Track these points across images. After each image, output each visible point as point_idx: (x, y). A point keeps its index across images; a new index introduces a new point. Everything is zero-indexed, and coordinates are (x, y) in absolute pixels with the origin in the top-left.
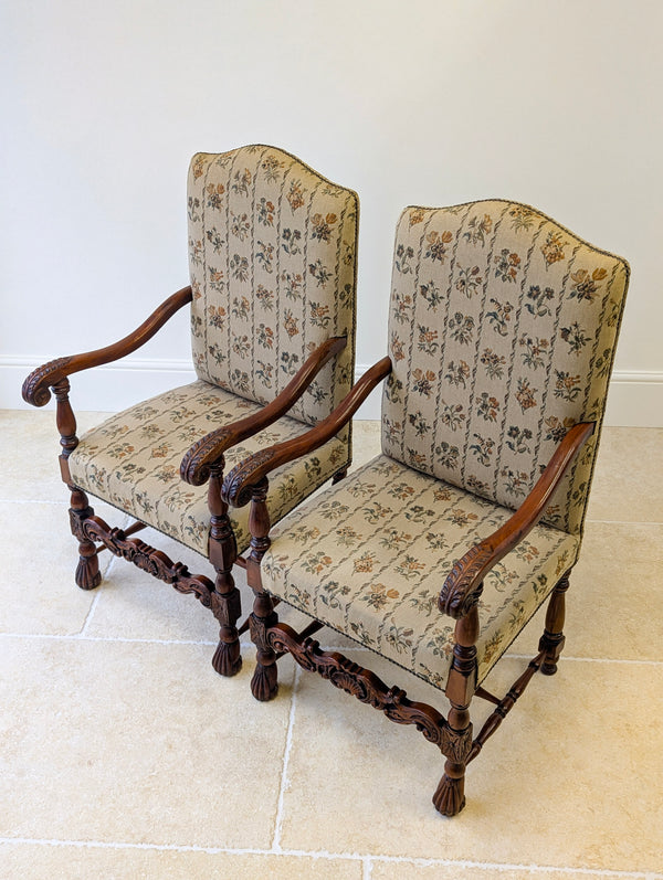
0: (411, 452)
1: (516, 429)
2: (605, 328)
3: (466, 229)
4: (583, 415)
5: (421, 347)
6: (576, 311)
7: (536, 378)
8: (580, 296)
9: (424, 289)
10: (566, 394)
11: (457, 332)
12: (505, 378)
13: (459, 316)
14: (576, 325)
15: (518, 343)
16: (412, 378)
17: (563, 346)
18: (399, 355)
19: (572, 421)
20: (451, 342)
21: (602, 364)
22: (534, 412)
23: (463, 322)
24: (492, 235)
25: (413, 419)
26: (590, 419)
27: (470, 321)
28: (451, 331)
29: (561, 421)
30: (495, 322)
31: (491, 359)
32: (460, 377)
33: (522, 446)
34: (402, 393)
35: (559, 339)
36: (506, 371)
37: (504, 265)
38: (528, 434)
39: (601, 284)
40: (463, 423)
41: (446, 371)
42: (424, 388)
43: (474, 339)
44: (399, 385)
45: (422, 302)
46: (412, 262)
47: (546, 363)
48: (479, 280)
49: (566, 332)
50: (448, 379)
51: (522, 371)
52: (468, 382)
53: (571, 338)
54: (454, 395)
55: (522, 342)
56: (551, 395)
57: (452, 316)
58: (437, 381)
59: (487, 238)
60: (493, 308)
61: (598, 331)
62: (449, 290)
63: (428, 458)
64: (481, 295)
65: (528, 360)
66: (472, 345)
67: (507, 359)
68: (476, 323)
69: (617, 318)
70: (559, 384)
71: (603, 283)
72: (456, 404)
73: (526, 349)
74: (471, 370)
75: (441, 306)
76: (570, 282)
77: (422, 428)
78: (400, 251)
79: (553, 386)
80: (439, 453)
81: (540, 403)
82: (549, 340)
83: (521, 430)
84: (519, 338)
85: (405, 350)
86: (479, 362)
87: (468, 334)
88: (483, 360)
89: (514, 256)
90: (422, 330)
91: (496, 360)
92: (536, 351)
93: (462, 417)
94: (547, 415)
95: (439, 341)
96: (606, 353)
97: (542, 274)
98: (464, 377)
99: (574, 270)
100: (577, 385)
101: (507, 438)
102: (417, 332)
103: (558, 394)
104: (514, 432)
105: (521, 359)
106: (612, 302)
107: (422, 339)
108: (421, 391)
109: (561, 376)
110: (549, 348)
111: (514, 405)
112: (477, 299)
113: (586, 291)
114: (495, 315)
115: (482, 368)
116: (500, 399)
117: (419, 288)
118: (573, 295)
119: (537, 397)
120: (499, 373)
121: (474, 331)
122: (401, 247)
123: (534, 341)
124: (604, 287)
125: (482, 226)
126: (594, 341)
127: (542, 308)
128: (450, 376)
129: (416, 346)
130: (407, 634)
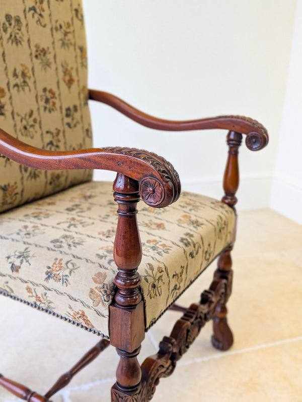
11: (11, 36)
12: (53, 66)
15: (54, 31)
23: (13, 22)
31: (41, 53)
32: (25, 82)
36: (52, 60)
40: (37, 126)
41: (13, 81)
43: (25, 38)
50: (16, 88)
52: (30, 82)
58: (8, 95)
63: (19, 184)
65: (63, 44)
66: (25, 44)
67: (51, 50)
72: (28, 111)
74: (30, 69)
83: (72, 107)
86: (34, 59)
87: (20, 35)
91: (44, 52)
92: (66, 34)
98: (27, 80)
105: (58, 44)
114: (33, 9)
121: (23, 29)
123: (63, 26)
128: (16, 85)
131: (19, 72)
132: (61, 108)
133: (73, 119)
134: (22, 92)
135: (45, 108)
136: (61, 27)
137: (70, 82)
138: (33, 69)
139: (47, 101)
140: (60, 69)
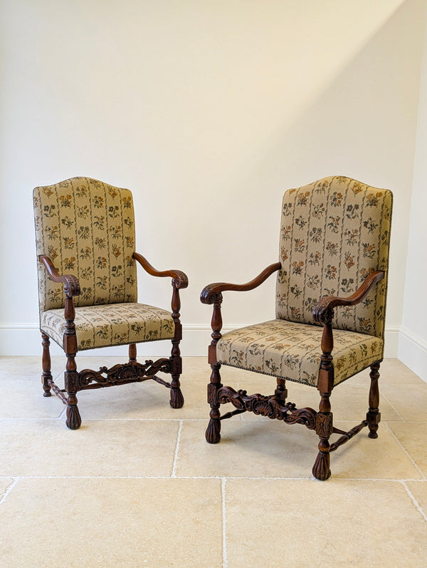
0: (292, 309)
1: (346, 280)
2: (384, 219)
3: (316, 188)
4: (378, 266)
5: (296, 250)
6: (370, 213)
7: (354, 250)
8: (371, 205)
9: (297, 220)
10: (368, 255)
12: (338, 254)
13: (314, 229)
14: (370, 219)
16: (292, 267)
17: (365, 230)
18: (285, 258)
19: (373, 269)
20: (311, 243)
21: (385, 238)
22: (354, 268)
24: (328, 188)
25: (293, 289)
26: (381, 269)
27: (320, 230)
28: (310, 238)
29: (367, 270)
30: (332, 227)
31: (331, 247)
33: (349, 288)
34: (286, 278)
35: (363, 228)
37: (335, 199)
38: (352, 281)
39: (380, 199)
40: (319, 284)
41: (309, 259)
42: (298, 271)
44: (285, 273)
45: (297, 227)
46: (291, 210)
47: (358, 241)
48: (323, 209)
49: (366, 223)
51: (347, 248)
52: (320, 261)
53: (369, 225)
54: (313, 270)
55: (346, 234)
56: (361, 257)
57: (311, 230)
58: (305, 265)
59: (326, 189)
60: (330, 221)
61: (381, 221)
62: (309, 218)
63: (301, 310)
64: (325, 216)
65: (349, 242)
66: (321, 242)
67: (339, 245)
68: (323, 230)
69: (389, 216)
70: (365, 250)
71: (381, 198)
72: (315, 275)
73: (348, 237)
75: (305, 227)
76: (366, 199)
77: (298, 293)
78: (285, 206)
79: (362, 252)
80: (306, 305)
81: (356, 263)
82: (358, 230)
83: (348, 279)
84: (344, 232)
85: (288, 254)
88: (327, 248)
89: (339, 194)
90: (297, 241)
91: (333, 246)
92: (353, 236)
93: (318, 281)
94: (360, 268)
95: (305, 244)
96: (386, 232)
97: (352, 200)
99: (367, 194)
100: (373, 250)
101: (341, 286)
102: (294, 243)
103: (365, 255)
104: (344, 282)
106: (386, 207)
107: (296, 245)
108: (296, 273)
109: (365, 246)
110: (359, 233)
111: (344, 267)
112: (323, 219)
113: (373, 202)
114: (332, 224)
115: (327, 252)
116: (337, 267)
117: (295, 221)
118: (368, 205)
119: (355, 260)
120: (335, 253)
121: (322, 234)
122: (286, 205)
124: (382, 200)
125: (324, 185)
126: (380, 226)
127: (354, 215)
128: (311, 261)
129: (293, 250)
130: (295, 357)
131: (314, 254)
132: (339, 278)
133: (347, 287)
134: (313, 265)
135: (327, 276)
136: (349, 232)
137: (351, 264)
138: (323, 255)
139: (329, 272)
140: (344, 256)
